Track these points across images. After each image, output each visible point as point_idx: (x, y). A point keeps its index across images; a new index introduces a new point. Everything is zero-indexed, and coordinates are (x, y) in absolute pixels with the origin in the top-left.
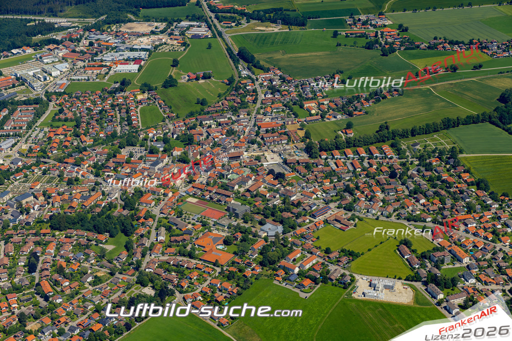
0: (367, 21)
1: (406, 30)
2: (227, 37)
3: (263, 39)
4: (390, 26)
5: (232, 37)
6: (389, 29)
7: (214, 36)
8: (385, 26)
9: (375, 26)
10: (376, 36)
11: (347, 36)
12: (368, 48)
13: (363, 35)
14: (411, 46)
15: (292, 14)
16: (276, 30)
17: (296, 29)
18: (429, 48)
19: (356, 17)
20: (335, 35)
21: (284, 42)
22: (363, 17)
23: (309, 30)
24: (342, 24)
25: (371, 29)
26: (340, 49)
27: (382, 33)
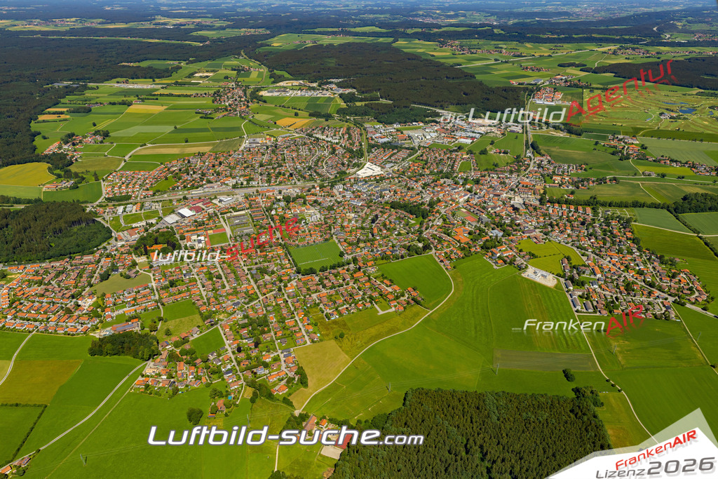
0: (622, 139)
1: (646, 148)
2: (530, 135)
3: (551, 139)
4: (636, 145)
5: (533, 135)
6: (634, 146)
7: (523, 133)
8: (633, 144)
9: (626, 143)
10: (623, 149)
11: (604, 146)
12: (613, 154)
13: (615, 147)
14: (642, 158)
15: (575, 128)
16: (562, 135)
17: (574, 137)
18: (654, 161)
19: (616, 136)
20: (597, 143)
21: (562, 142)
22: (621, 137)
23: (582, 138)
24: (605, 138)
25: (623, 144)
26: (595, 151)
27: (628, 148)
